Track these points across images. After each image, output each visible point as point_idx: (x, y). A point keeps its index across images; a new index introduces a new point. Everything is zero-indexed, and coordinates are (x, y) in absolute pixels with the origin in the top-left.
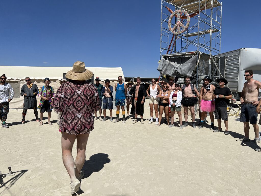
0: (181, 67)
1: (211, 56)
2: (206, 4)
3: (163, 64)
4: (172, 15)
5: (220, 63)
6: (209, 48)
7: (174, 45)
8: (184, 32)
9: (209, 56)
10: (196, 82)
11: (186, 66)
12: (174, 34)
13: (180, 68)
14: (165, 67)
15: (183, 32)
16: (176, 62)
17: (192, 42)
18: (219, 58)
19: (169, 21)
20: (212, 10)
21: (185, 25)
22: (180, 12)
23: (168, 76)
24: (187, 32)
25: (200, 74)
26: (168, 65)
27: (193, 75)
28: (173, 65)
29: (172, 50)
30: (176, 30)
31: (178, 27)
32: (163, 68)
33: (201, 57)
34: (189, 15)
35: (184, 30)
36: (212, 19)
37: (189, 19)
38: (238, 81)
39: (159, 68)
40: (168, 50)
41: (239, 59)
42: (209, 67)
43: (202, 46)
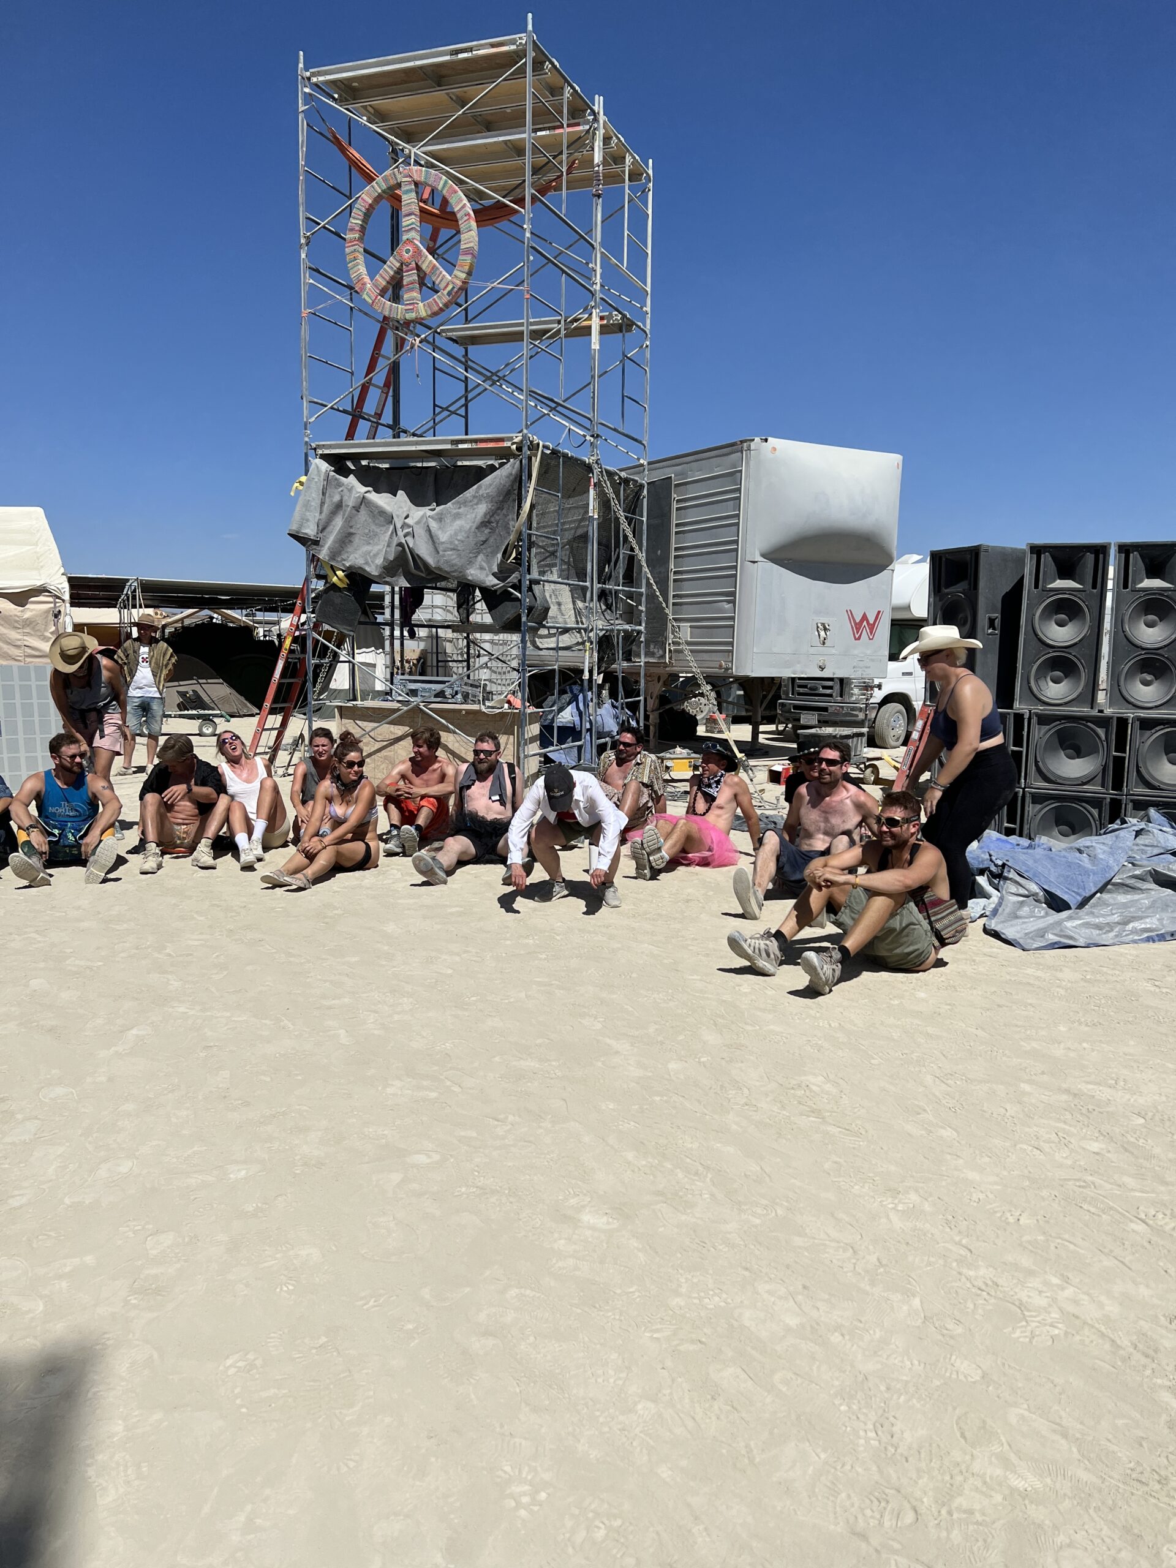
0: (433, 525)
1: (597, 470)
2: (564, 157)
3: (322, 503)
4: (366, 196)
5: (645, 514)
6: (587, 423)
7: (387, 385)
8: (441, 310)
9: (589, 468)
10: (519, 617)
11: (458, 523)
12: (385, 318)
13: (429, 530)
14: (338, 522)
15: (436, 309)
16: (400, 493)
17: (494, 378)
18: (642, 486)
19: (352, 230)
20: (599, 196)
21: (450, 265)
22: (416, 184)
23: (358, 580)
24: (466, 309)
25: (542, 573)
26: (357, 509)
27: (502, 574)
28: (388, 508)
29: (379, 415)
30: (395, 289)
31: (411, 277)
32: (323, 528)
33: (545, 472)
34: (469, 208)
35: (446, 299)
36: (602, 253)
37: (470, 235)
38: (733, 618)
39: (301, 526)
40: (356, 415)
41: (739, 498)
42: (590, 533)
43: (552, 409)
